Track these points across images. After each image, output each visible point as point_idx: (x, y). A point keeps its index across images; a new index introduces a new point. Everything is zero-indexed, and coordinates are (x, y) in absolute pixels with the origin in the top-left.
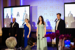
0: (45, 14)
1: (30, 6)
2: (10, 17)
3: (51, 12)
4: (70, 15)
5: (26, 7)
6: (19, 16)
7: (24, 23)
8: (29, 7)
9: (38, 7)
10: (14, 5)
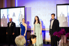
1: (25, 7)
2: (6, 17)
3: (43, 12)
4: (62, 15)
6: (15, 16)
7: (21, 23)
9: (32, 8)
10: (10, 6)
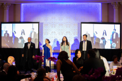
0: (52, 32)
5: (34, 24)
8: (38, 24)
